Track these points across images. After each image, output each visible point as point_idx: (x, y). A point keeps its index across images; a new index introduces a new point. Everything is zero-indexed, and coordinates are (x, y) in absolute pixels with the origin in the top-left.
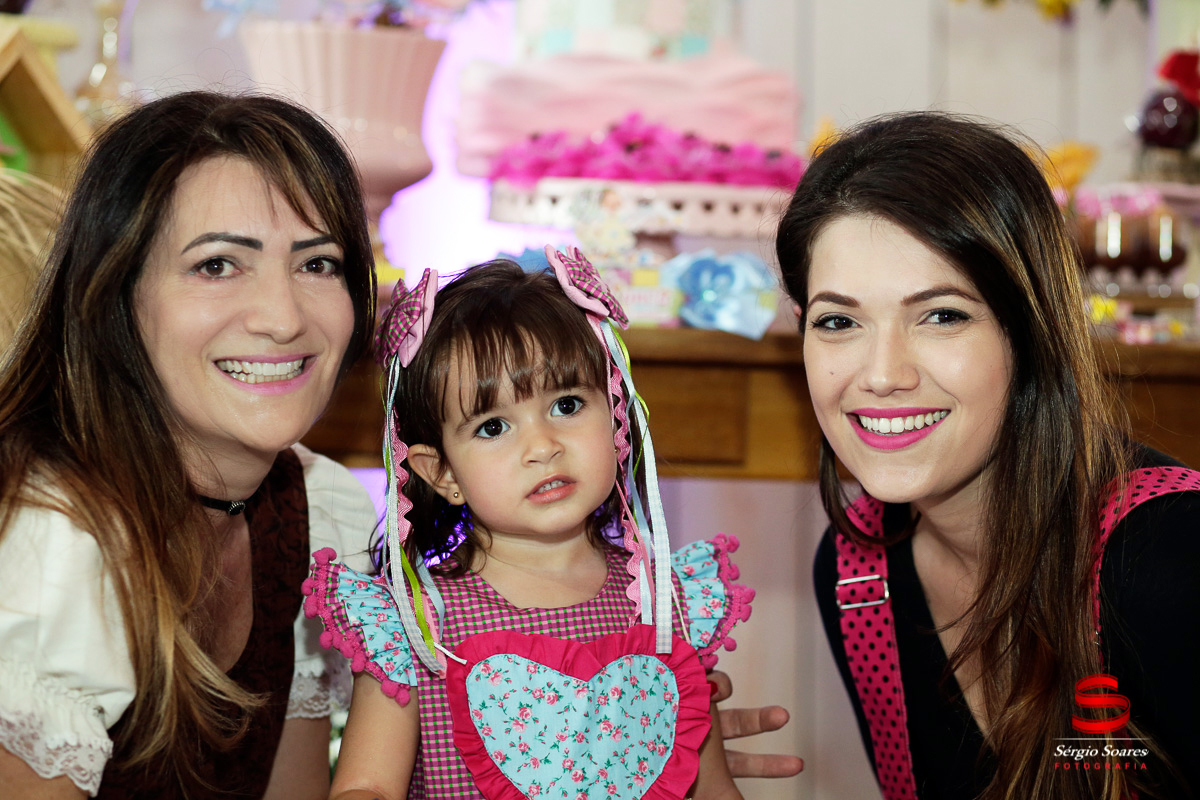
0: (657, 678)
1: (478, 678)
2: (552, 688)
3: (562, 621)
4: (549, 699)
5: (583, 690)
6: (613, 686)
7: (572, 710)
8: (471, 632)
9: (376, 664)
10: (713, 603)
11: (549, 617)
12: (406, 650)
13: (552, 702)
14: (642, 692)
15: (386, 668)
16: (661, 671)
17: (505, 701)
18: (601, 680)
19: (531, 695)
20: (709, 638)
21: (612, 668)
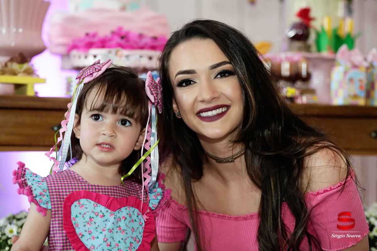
0: (137, 216)
1: (76, 206)
2: (102, 212)
3: (107, 191)
4: (101, 216)
5: (112, 215)
6: (123, 215)
7: (108, 221)
8: (74, 190)
9: (36, 200)
10: (158, 194)
11: (102, 189)
12: (48, 196)
13: (102, 217)
14: (132, 220)
15: (39, 202)
16: (139, 214)
17: (85, 215)
18: (119, 213)
19: (94, 214)
20: (156, 206)
21: (123, 209)
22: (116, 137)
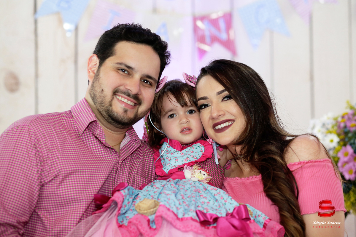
22: (190, 122)
